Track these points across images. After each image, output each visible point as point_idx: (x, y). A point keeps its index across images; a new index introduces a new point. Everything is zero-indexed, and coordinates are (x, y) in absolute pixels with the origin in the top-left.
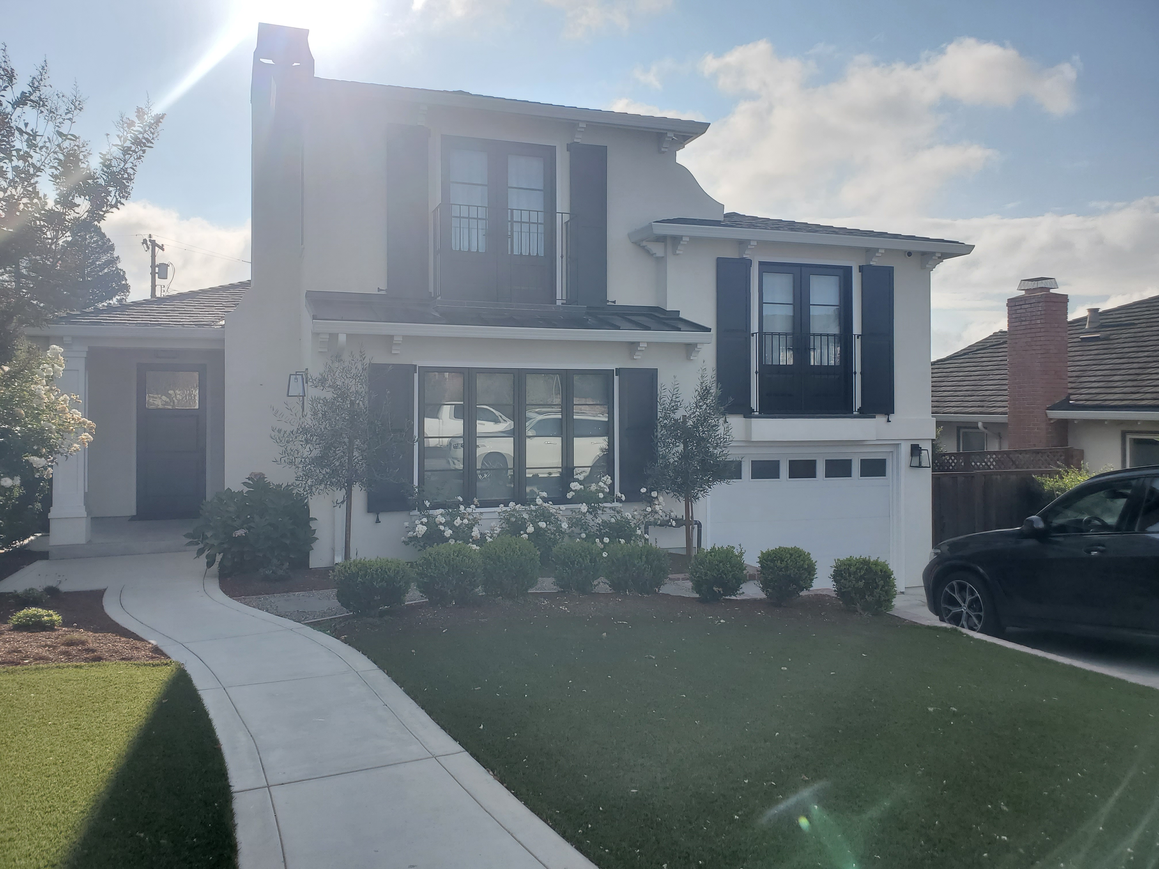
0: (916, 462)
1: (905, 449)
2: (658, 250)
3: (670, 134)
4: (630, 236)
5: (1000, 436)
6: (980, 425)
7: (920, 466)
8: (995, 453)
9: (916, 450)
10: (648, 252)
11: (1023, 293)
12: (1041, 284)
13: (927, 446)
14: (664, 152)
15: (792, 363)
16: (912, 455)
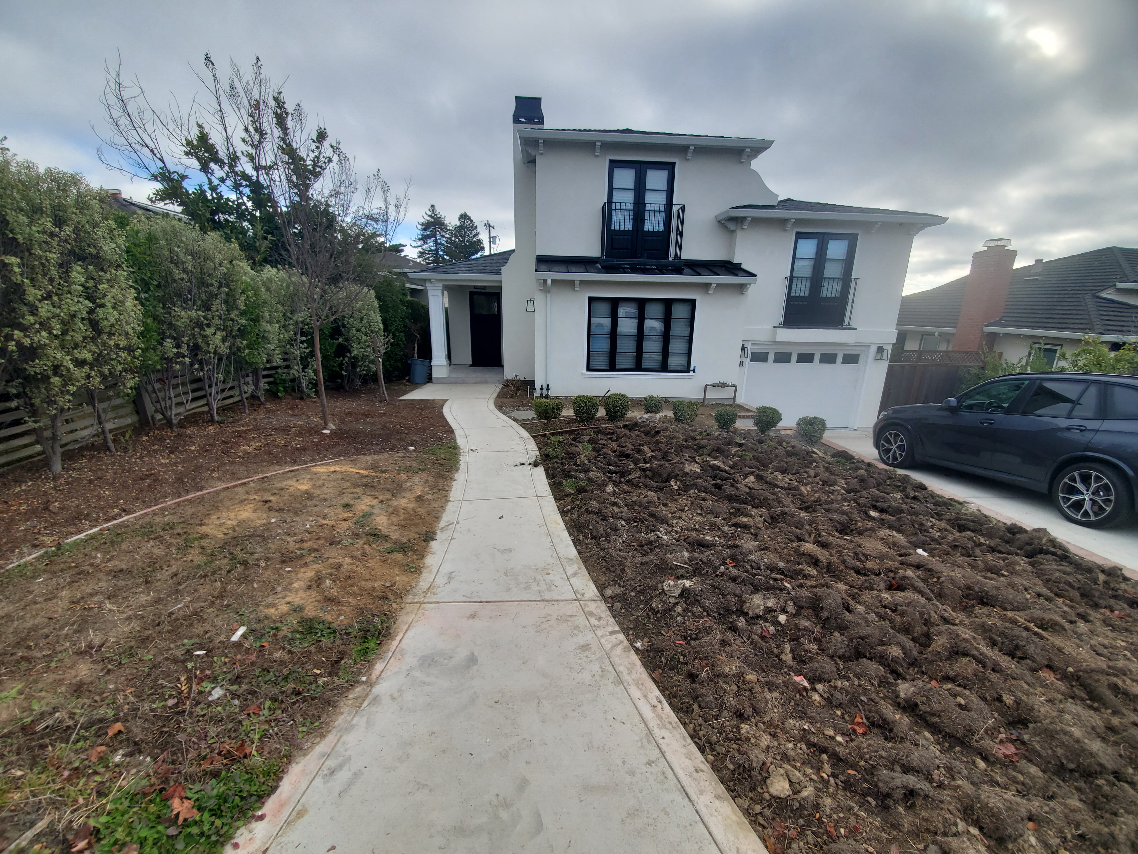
0: (879, 357)
1: (874, 349)
2: (732, 226)
3: (748, 150)
4: (716, 217)
5: (949, 342)
6: (936, 334)
7: (881, 359)
8: (942, 352)
9: (880, 350)
10: (726, 227)
11: (986, 249)
12: (999, 243)
13: (889, 348)
14: (742, 162)
15: (807, 295)
16: (878, 352)
